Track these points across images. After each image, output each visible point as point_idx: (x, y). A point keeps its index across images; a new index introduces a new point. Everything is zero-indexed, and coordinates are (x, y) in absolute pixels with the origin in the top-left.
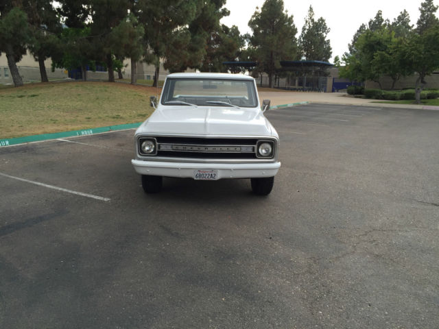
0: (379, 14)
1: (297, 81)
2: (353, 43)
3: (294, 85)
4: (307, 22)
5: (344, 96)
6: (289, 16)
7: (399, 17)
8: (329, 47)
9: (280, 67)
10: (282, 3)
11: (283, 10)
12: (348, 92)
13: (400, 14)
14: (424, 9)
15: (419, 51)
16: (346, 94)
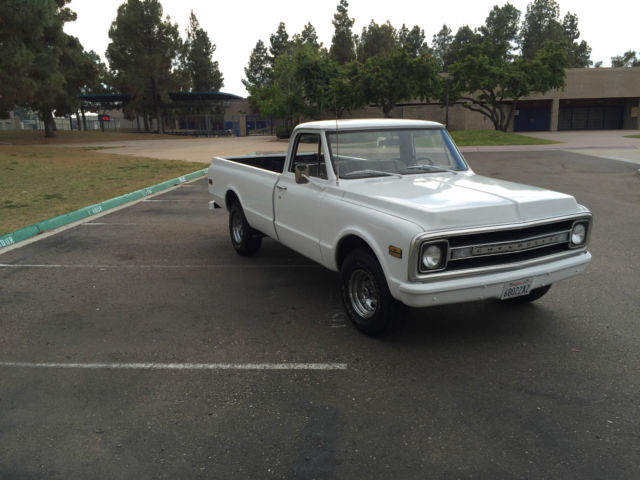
0: (282, 27)
1: (177, 122)
2: (251, 66)
3: (174, 127)
4: (189, 35)
5: (273, 141)
6: (173, 25)
7: (304, 33)
8: (218, 72)
9: (171, 101)
10: (159, 5)
11: (161, 15)
12: (278, 135)
13: (304, 29)
14: (338, 22)
15: (387, 78)
16: (275, 137)
